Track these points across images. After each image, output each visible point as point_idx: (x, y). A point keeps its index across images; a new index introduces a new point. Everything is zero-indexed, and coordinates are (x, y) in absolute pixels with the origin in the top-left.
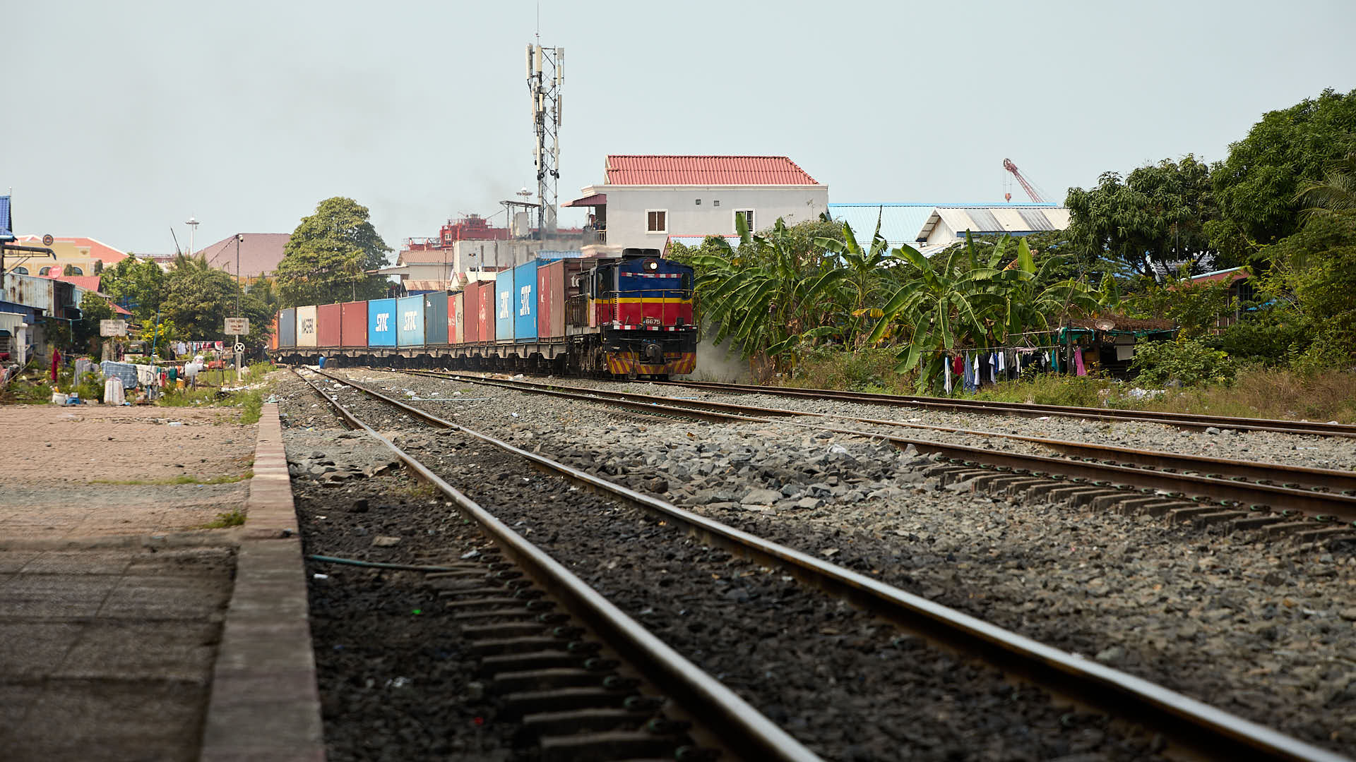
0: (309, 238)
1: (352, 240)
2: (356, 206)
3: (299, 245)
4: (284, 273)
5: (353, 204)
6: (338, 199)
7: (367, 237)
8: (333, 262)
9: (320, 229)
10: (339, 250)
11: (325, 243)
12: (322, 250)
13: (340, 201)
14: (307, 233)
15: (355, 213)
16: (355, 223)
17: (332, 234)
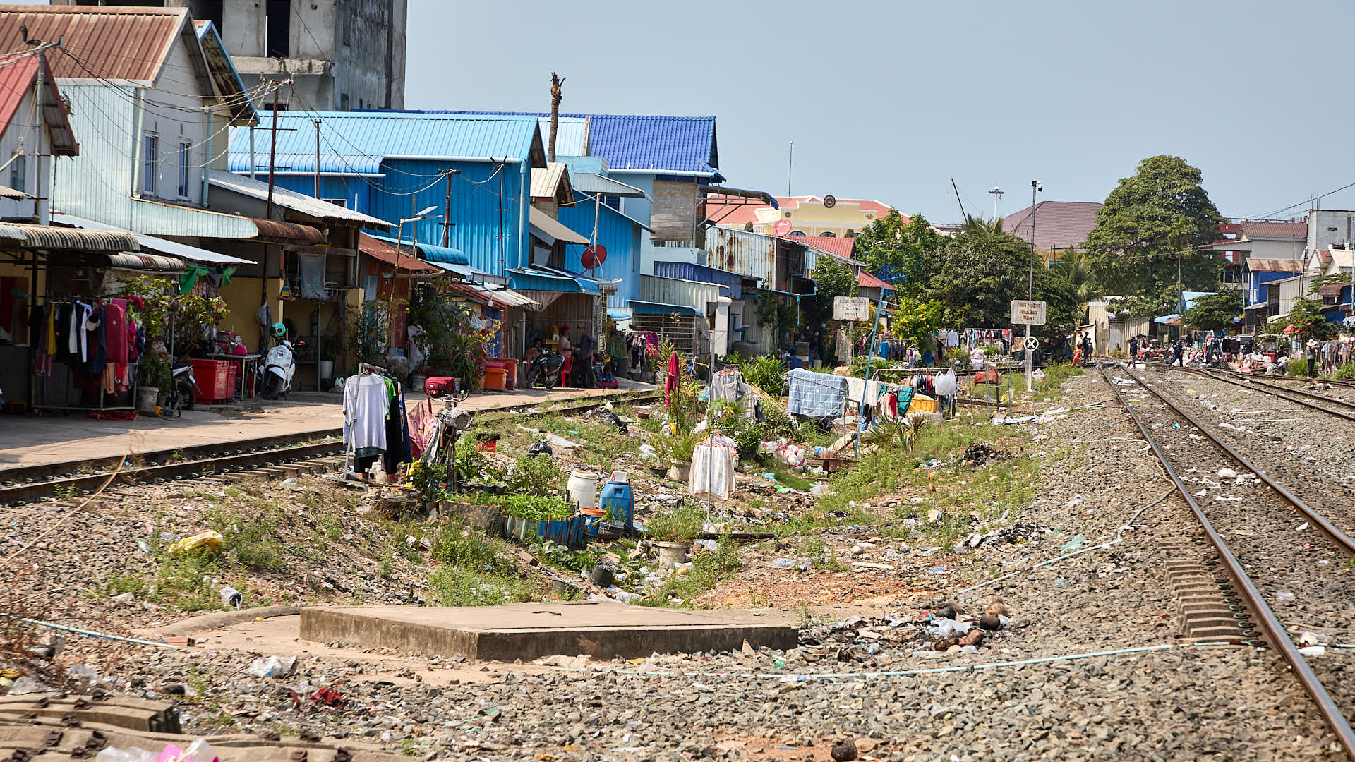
0: (1128, 204)
1: (1180, 208)
2: (1186, 166)
3: (1114, 211)
4: (1095, 244)
5: (1182, 164)
6: (1164, 157)
7: (1198, 203)
8: (1156, 234)
9: (1141, 193)
10: (1164, 219)
11: (1146, 209)
12: (1143, 218)
13: (1166, 160)
14: (1125, 197)
15: (1185, 175)
16: (1183, 188)
17: (1155, 200)
